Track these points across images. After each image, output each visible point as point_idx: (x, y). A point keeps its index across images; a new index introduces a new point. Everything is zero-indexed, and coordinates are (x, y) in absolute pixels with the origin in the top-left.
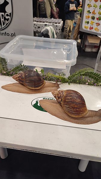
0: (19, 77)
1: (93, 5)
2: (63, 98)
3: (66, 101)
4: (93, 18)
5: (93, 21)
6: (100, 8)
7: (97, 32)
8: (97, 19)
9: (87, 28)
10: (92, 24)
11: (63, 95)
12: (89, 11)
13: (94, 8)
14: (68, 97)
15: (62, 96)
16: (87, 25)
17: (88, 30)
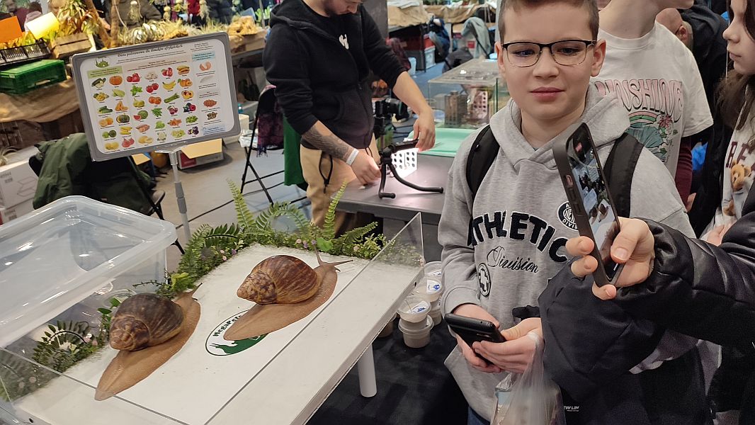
0: (132, 330)
1: (110, 93)
2: (273, 281)
3: (284, 277)
4: (125, 120)
5: (126, 126)
6: (134, 95)
7: (150, 145)
8: (136, 118)
9: (117, 145)
10: (127, 131)
11: (268, 276)
12: (104, 109)
13: (117, 98)
14: (280, 271)
15: (267, 278)
16: (111, 141)
17: (122, 149)
